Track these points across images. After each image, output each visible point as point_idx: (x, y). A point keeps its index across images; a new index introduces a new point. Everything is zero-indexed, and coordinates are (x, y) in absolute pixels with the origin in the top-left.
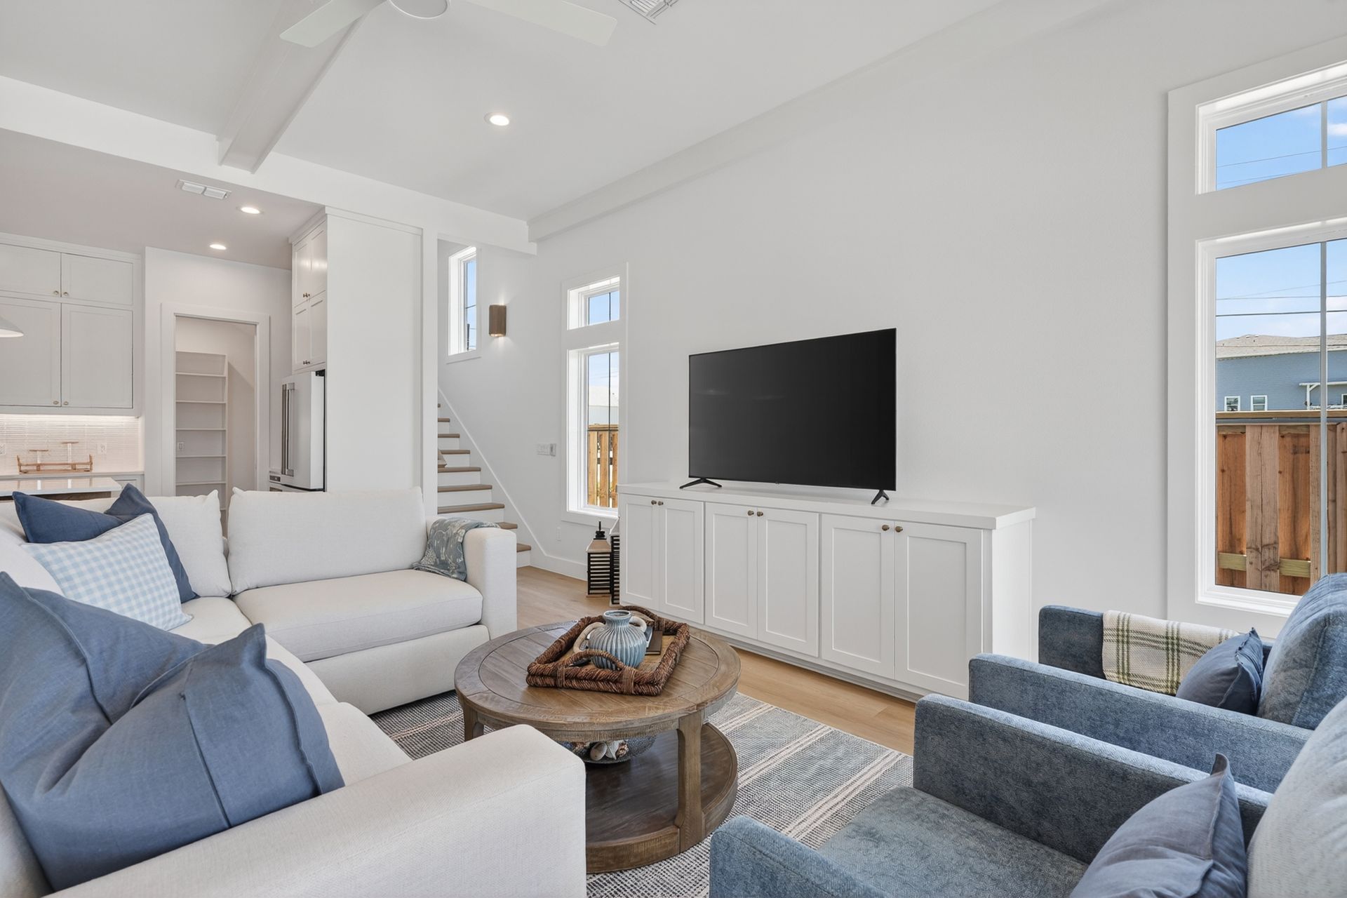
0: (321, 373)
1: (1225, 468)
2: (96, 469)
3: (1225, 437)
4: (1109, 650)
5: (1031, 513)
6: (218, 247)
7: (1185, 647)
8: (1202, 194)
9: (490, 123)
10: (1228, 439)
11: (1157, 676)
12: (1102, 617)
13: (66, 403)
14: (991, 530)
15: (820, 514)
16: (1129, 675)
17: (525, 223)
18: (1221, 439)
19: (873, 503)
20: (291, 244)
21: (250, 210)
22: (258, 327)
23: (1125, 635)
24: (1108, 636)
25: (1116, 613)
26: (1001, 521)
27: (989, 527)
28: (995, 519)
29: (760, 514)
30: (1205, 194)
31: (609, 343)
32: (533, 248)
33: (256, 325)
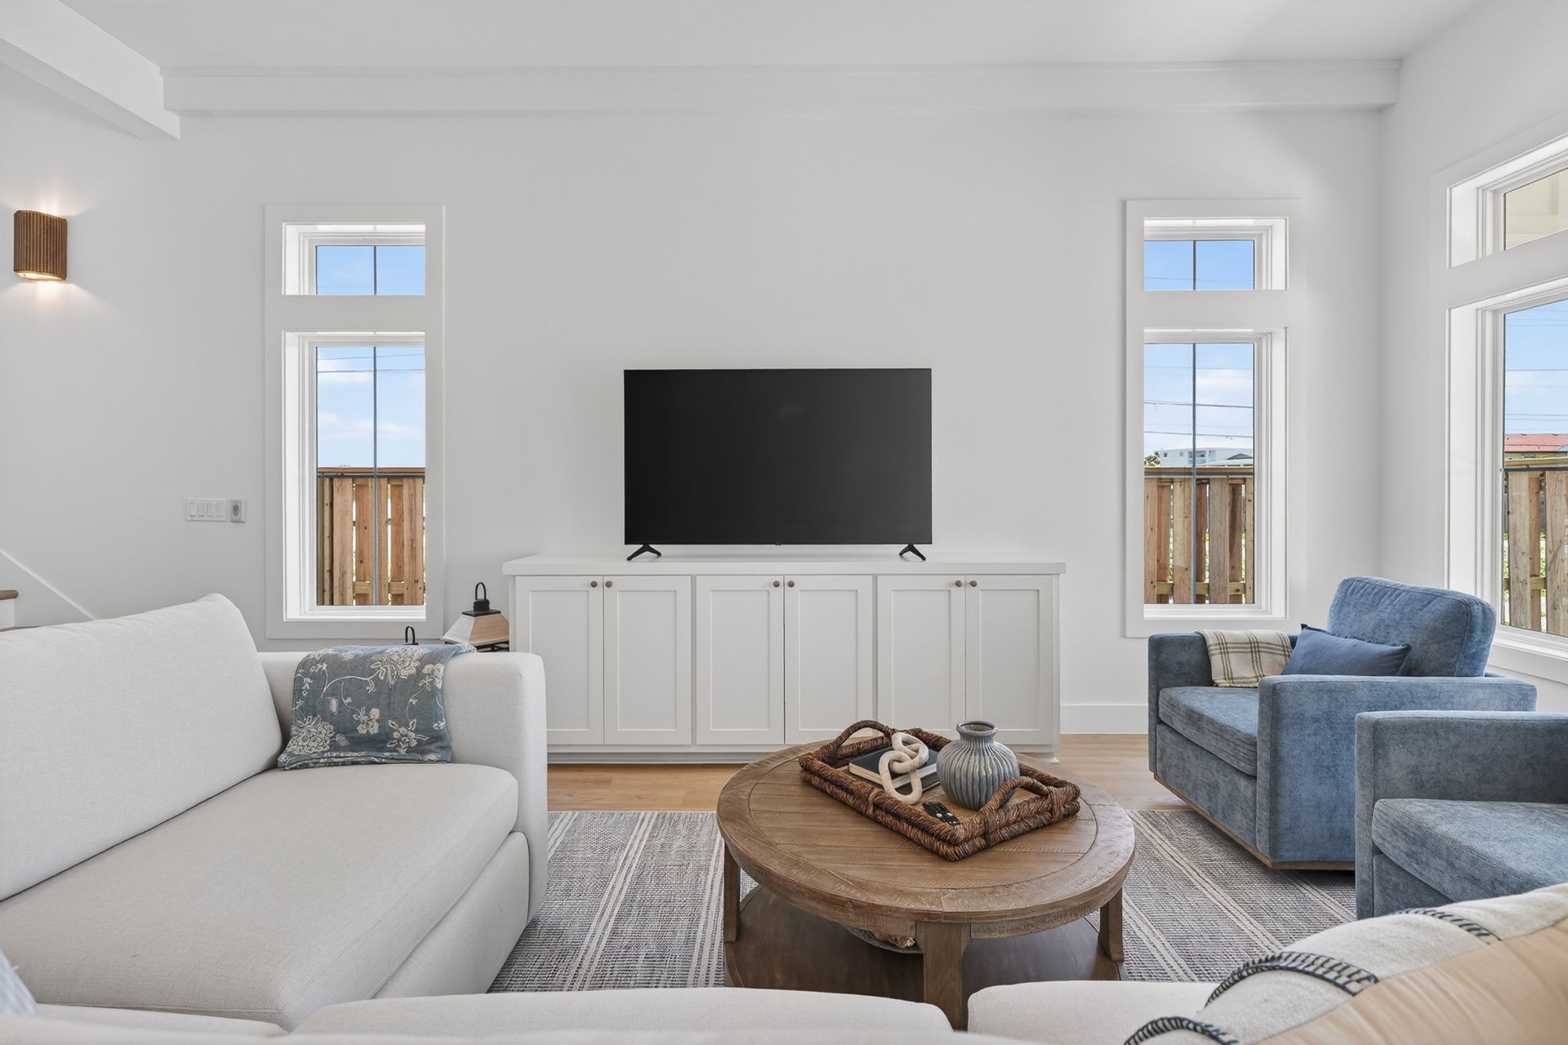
4: (1217, 662)
7: (1264, 647)
11: (1250, 676)
12: (1205, 637)
14: (1059, 575)
15: (875, 576)
16: (1232, 678)
23: (1224, 647)
24: (1214, 651)
28: (1065, 564)
31: (375, 331)
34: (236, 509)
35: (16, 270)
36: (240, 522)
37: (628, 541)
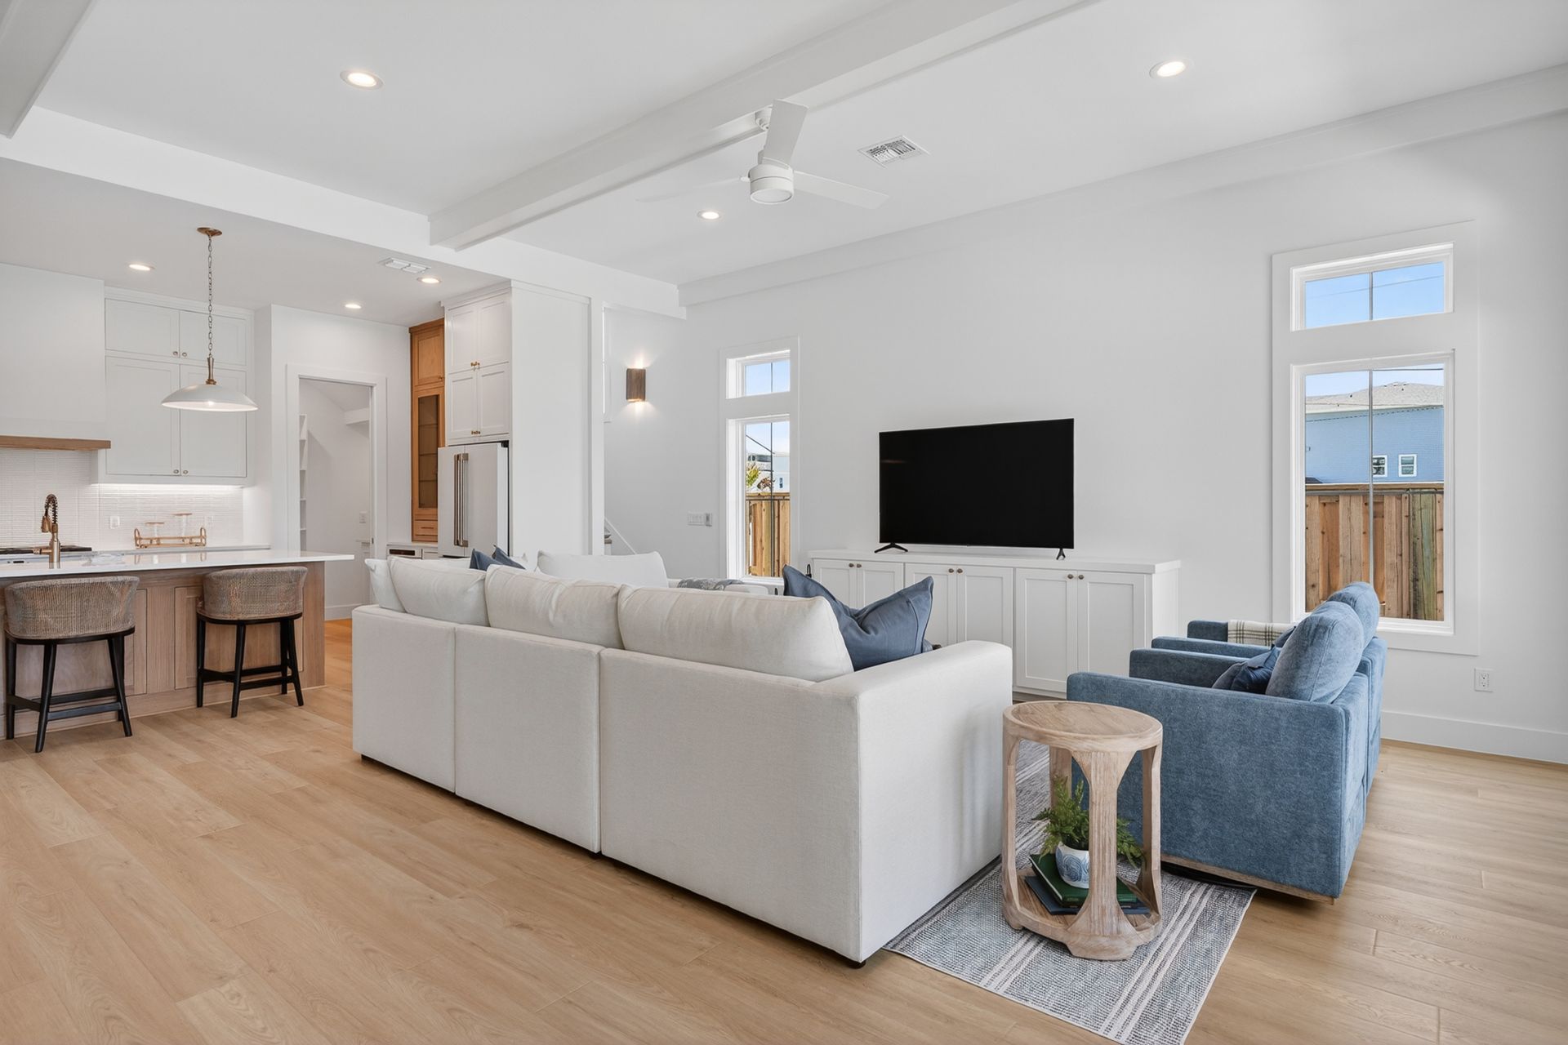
0: (505, 444)
1: (1325, 531)
2: (210, 543)
3: (1325, 504)
5: (1177, 564)
6: (353, 306)
8: (1296, 332)
9: (702, 218)
10: (1327, 507)
12: (1227, 624)
13: (186, 472)
14: (1151, 574)
15: (1015, 569)
17: (675, 287)
18: (1322, 505)
19: (1057, 559)
20: (443, 307)
21: (429, 280)
22: (375, 388)
23: (1242, 632)
24: (1231, 633)
25: (1236, 621)
26: (1159, 567)
27: (1150, 572)
28: (1154, 566)
29: (960, 571)
30: (1299, 331)
32: (683, 313)
33: (372, 387)
34: (708, 518)
35: (627, 399)
36: (710, 526)
37: (882, 541)
